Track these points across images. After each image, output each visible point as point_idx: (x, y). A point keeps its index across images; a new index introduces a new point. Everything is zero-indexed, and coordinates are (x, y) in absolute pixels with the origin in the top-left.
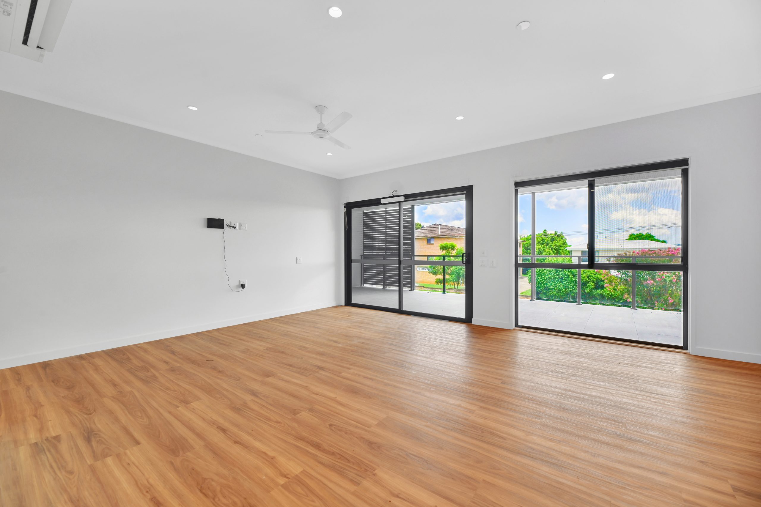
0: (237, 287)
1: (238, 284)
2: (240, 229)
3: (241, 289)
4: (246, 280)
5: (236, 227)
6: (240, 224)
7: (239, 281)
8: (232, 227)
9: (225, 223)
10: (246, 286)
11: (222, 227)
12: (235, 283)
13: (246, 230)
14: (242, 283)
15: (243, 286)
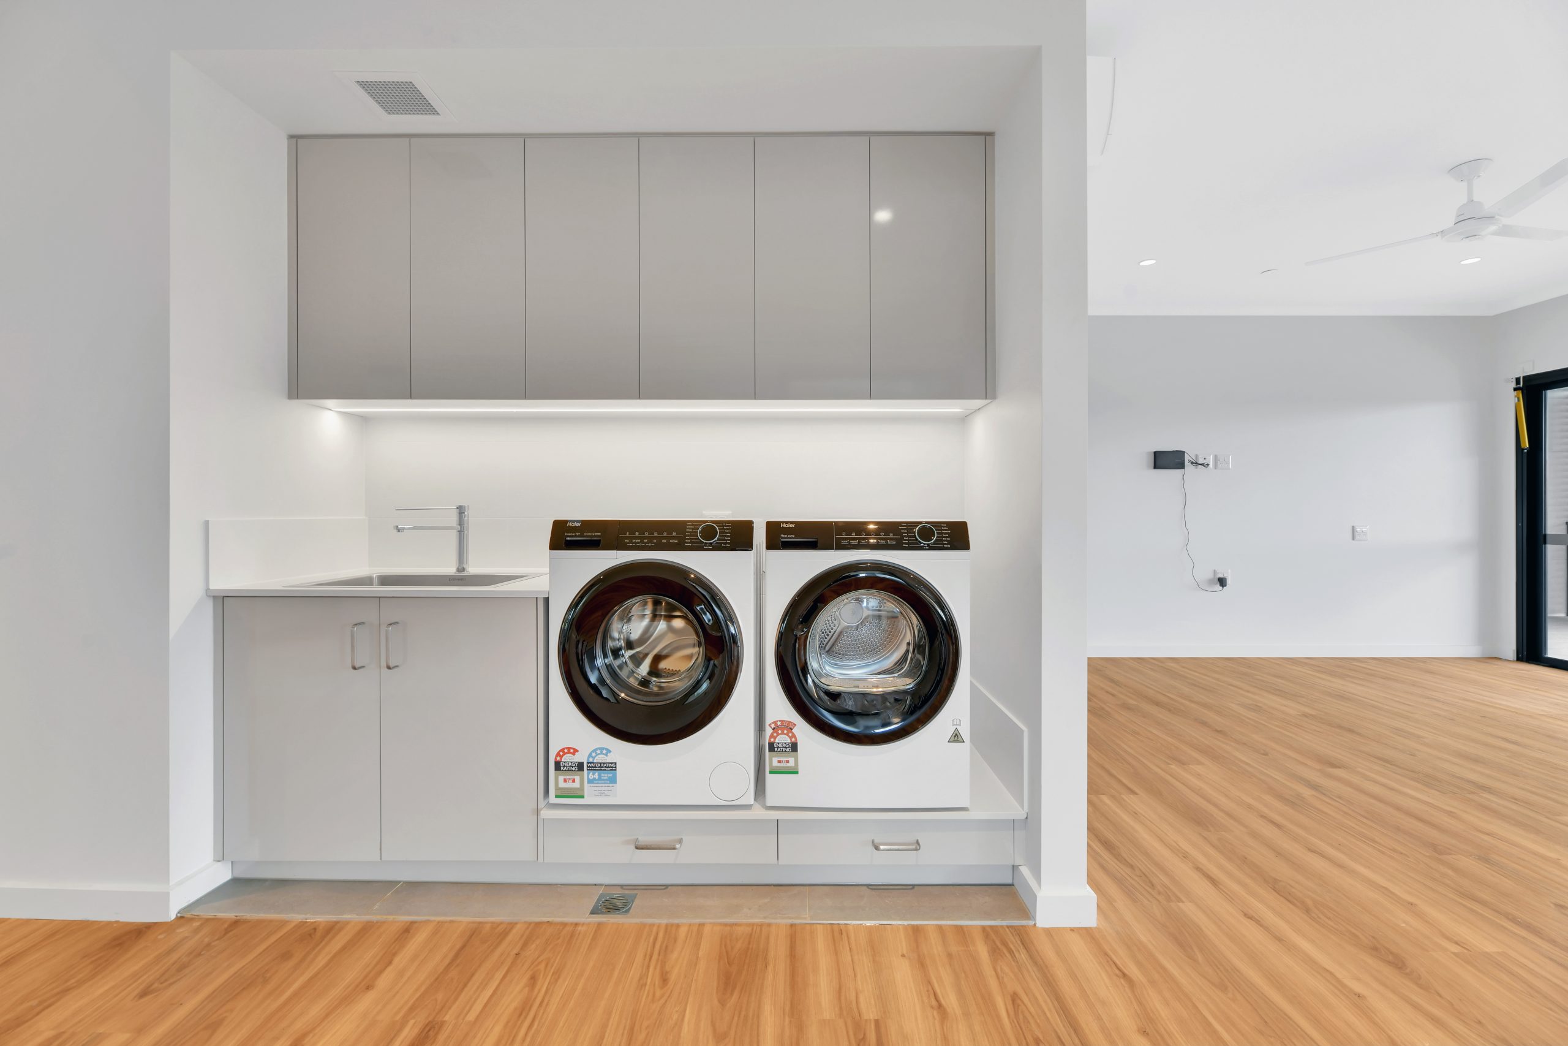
0: (1210, 582)
1: (1210, 576)
2: (1216, 467)
3: (1218, 587)
4: (1229, 571)
5: (1208, 465)
6: (1216, 458)
7: (1215, 571)
8: (1200, 464)
9: (1187, 458)
10: (1229, 581)
11: (1181, 466)
12: (1205, 573)
13: (1229, 469)
14: (1222, 576)
15: (1222, 582)
